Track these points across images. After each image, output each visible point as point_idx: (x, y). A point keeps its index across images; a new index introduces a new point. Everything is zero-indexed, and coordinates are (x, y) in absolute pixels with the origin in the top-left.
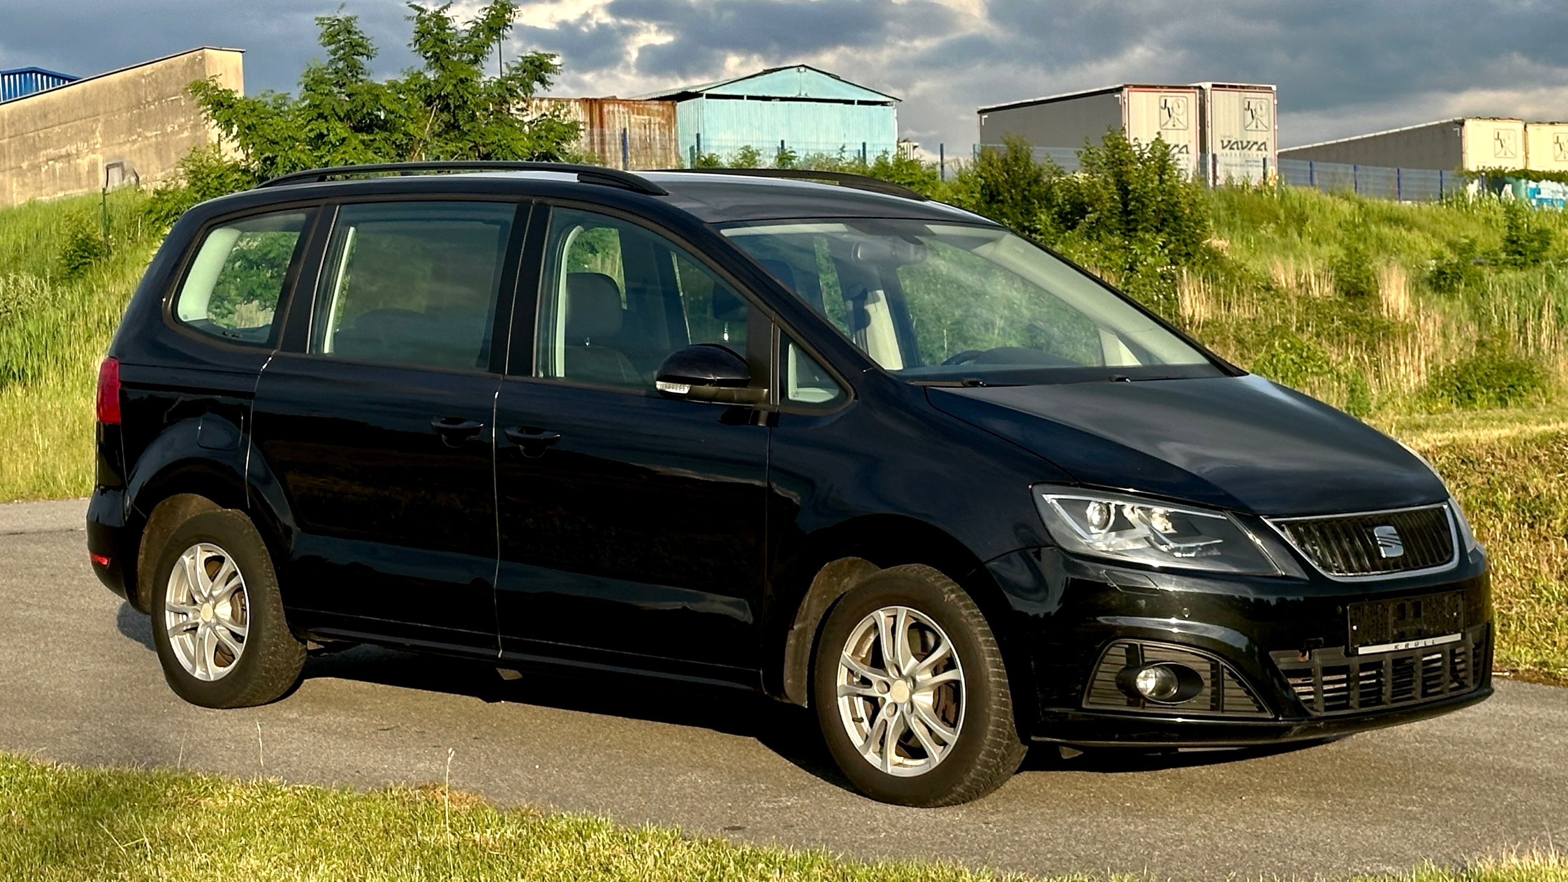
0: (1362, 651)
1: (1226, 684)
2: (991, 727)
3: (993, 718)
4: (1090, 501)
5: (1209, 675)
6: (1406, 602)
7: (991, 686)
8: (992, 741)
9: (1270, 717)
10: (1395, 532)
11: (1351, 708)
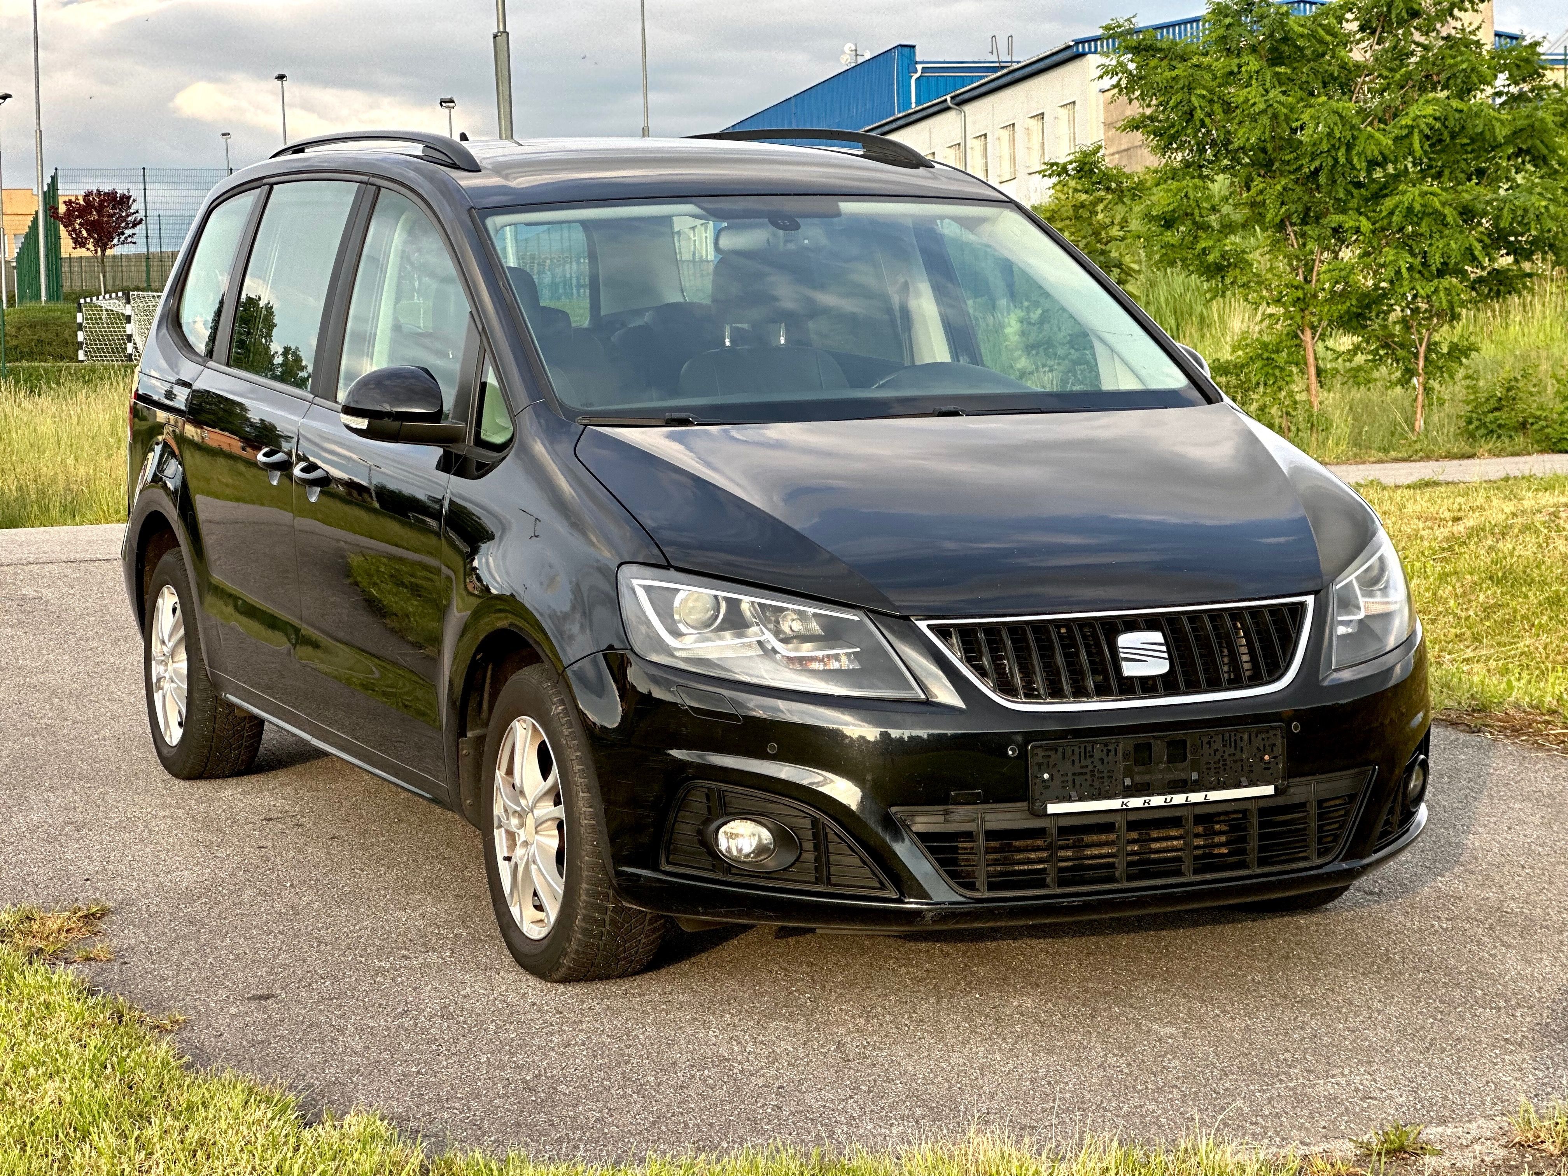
0: (1053, 808)
1: (831, 847)
2: (584, 886)
3: (585, 873)
4: (679, 590)
5: (810, 833)
6: (1152, 741)
7: (582, 829)
8: (587, 903)
9: (895, 897)
10: (1162, 641)
11: (1047, 887)
